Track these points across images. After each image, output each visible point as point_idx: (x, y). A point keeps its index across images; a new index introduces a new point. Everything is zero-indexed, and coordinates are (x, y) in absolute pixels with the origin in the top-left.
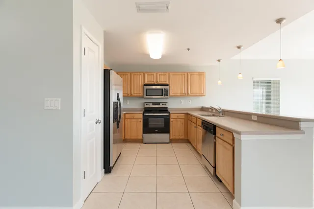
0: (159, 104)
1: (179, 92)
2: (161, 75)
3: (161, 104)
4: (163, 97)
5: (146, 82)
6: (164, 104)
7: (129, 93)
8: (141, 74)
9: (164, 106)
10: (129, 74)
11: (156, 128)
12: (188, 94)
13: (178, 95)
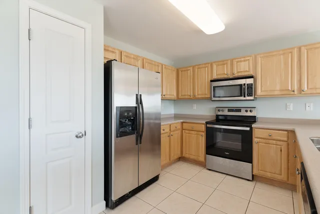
0: (239, 111)
1: (278, 88)
2: (241, 61)
3: (243, 110)
4: (242, 98)
5: (215, 77)
6: (249, 109)
7: (192, 94)
8: (207, 65)
9: (249, 114)
10: (191, 68)
11: (227, 150)
12: (301, 90)
13: (276, 93)
